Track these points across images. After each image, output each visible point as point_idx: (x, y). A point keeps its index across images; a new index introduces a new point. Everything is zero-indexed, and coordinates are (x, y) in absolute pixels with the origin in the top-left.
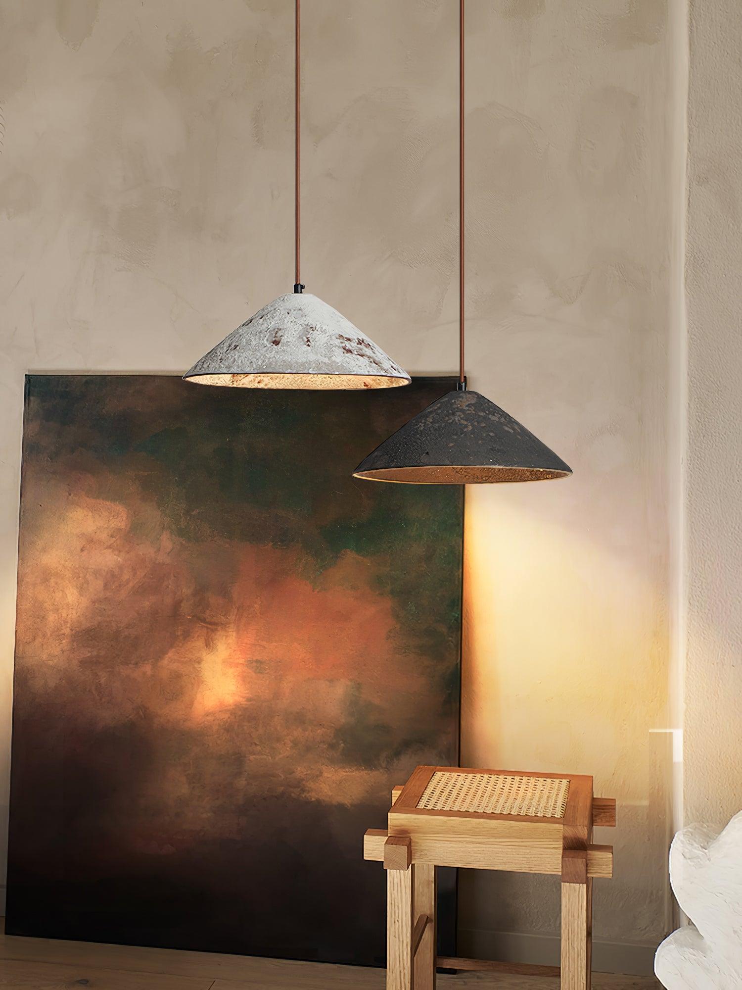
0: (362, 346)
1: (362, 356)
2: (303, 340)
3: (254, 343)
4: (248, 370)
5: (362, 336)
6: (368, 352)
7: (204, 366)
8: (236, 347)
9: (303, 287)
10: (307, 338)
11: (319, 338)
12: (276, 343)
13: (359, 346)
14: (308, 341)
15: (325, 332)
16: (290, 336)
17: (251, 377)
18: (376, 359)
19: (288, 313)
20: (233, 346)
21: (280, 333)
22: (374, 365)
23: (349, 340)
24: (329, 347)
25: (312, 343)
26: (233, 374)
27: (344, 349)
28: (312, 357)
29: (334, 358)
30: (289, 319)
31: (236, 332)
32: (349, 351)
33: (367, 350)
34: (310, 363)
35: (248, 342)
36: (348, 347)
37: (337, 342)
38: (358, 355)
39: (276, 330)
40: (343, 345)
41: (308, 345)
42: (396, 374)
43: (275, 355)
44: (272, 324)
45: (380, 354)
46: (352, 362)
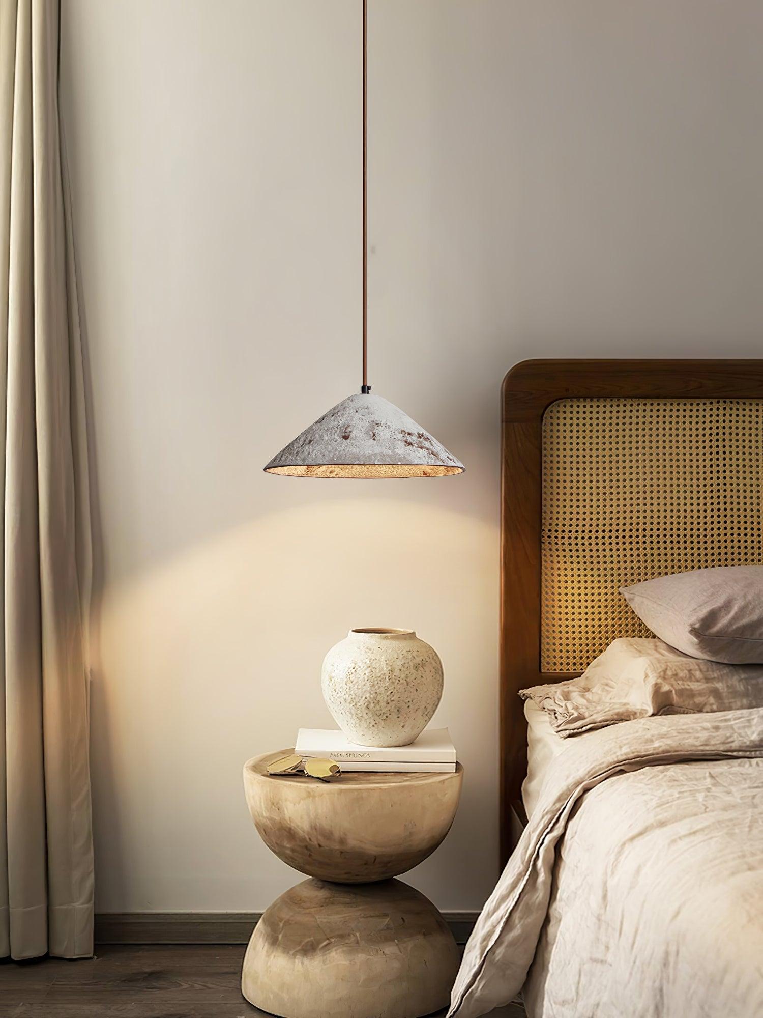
0: (422, 440)
1: (422, 448)
2: (370, 435)
3: (326, 438)
4: (321, 462)
5: (422, 431)
6: (427, 444)
7: (283, 459)
8: (310, 442)
9: (369, 388)
10: (373, 433)
11: (384, 434)
12: (346, 438)
13: (419, 439)
14: (374, 435)
15: (389, 427)
16: (359, 431)
17: (324, 468)
18: (435, 451)
19: (357, 412)
20: (307, 441)
21: (349, 429)
22: (432, 455)
23: (410, 434)
24: (393, 441)
25: (377, 438)
26: (308, 466)
27: (406, 442)
28: (378, 450)
29: (396, 451)
30: (357, 416)
31: (310, 428)
32: (410, 444)
33: (426, 442)
34: (375, 455)
35: (321, 437)
36: (409, 440)
37: (400, 436)
38: (418, 447)
39: (346, 426)
40: (405, 439)
41: (374, 440)
42: (451, 463)
43: (343, 447)
44: (342, 421)
45: (438, 447)
46: (413, 454)
